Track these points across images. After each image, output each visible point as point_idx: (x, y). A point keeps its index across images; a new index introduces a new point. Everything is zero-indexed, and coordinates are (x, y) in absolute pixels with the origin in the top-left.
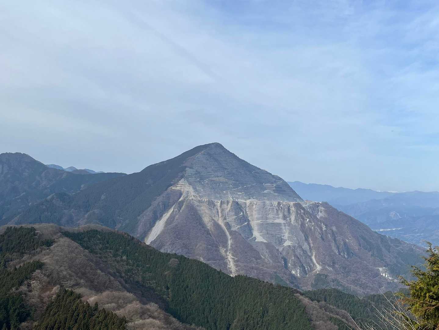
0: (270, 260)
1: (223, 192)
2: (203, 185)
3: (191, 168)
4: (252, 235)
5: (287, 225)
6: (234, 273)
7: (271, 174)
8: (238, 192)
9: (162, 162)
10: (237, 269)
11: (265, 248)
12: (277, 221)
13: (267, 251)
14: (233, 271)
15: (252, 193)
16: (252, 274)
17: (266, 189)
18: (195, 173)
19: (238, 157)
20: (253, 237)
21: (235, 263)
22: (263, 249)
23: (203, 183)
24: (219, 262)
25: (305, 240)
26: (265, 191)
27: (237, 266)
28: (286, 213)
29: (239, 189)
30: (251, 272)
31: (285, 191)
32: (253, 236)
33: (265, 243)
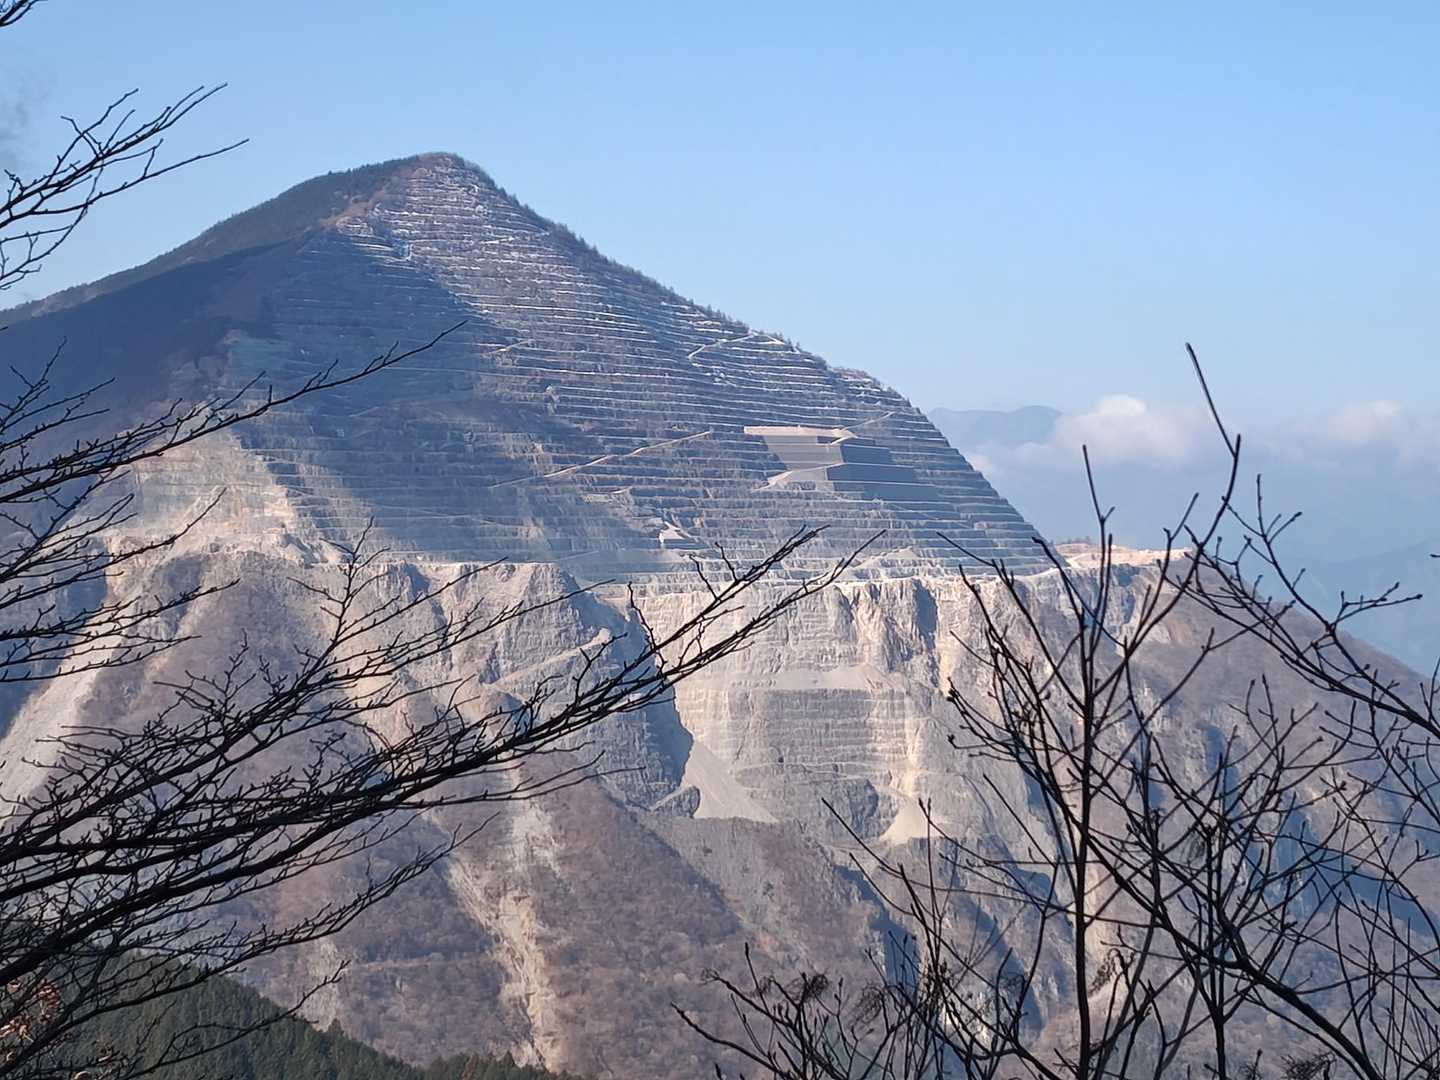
0: (791, 938)
1: (487, 493)
2: (343, 445)
3: (262, 329)
4: (678, 774)
5: (907, 700)
6: (550, 1034)
7: (819, 365)
8: (590, 490)
9: (71, 290)
10: (567, 1006)
11: (761, 862)
12: (839, 678)
13: (777, 877)
14: (538, 1023)
15: (686, 494)
16: (664, 1037)
17: (784, 468)
18: (287, 366)
19: (594, 252)
20: (680, 791)
21: (555, 972)
22: (746, 870)
23: (341, 432)
24: (443, 969)
25: (1029, 803)
26: (773, 481)
27: (564, 987)
28: (906, 625)
29: (597, 470)
30: (660, 1025)
31: (909, 475)
32: (685, 785)
33: (758, 829)
